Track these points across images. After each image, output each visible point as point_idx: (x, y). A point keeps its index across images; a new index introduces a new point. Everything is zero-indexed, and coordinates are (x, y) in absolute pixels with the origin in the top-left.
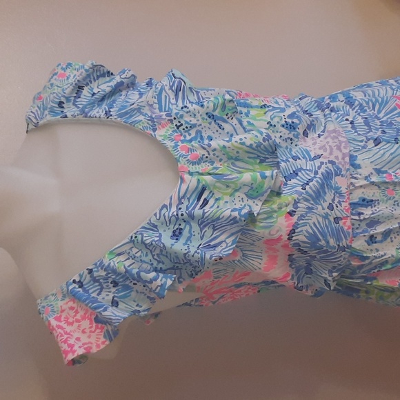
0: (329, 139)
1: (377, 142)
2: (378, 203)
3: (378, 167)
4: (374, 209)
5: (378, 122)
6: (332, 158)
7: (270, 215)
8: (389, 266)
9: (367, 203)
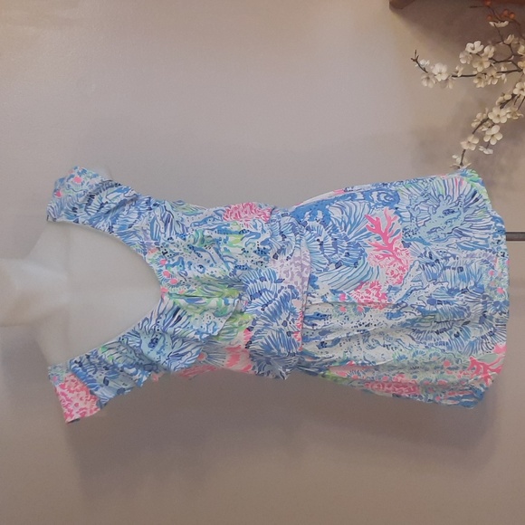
0: (293, 266)
1: (338, 265)
2: (331, 318)
3: (334, 288)
4: (326, 321)
5: (345, 244)
6: (292, 283)
7: (231, 330)
8: (337, 364)
9: (323, 317)
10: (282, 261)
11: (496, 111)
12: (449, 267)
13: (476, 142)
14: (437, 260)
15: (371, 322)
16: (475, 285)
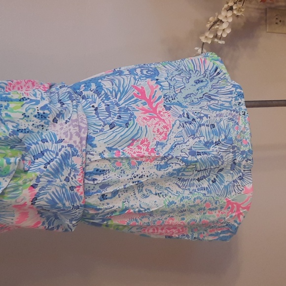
0: (71, 127)
1: (112, 126)
2: (109, 172)
3: (110, 146)
4: (105, 176)
5: (117, 108)
6: (71, 143)
7: (16, 188)
9: (99, 172)
10: (61, 124)
11: (224, 13)
12: (203, 125)
13: (212, 36)
14: (194, 120)
15: (144, 173)
16: (226, 138)
